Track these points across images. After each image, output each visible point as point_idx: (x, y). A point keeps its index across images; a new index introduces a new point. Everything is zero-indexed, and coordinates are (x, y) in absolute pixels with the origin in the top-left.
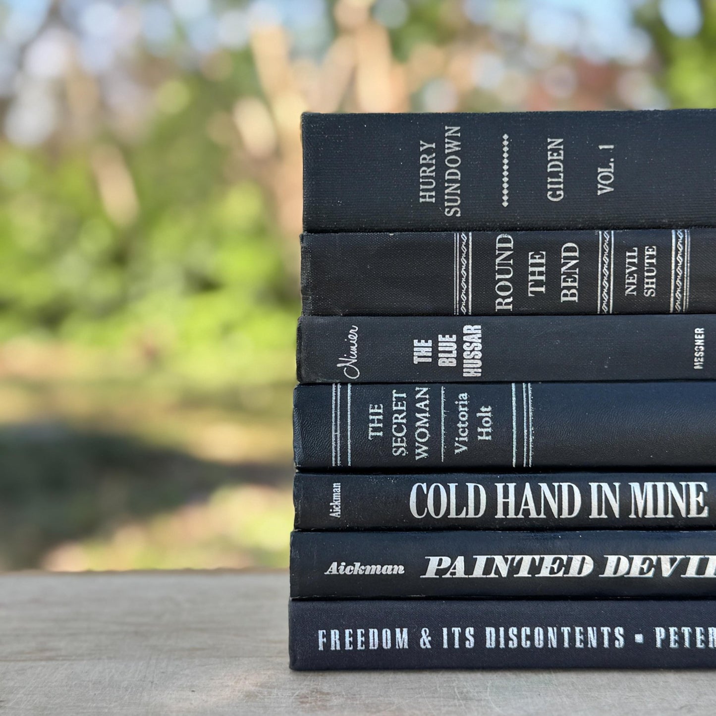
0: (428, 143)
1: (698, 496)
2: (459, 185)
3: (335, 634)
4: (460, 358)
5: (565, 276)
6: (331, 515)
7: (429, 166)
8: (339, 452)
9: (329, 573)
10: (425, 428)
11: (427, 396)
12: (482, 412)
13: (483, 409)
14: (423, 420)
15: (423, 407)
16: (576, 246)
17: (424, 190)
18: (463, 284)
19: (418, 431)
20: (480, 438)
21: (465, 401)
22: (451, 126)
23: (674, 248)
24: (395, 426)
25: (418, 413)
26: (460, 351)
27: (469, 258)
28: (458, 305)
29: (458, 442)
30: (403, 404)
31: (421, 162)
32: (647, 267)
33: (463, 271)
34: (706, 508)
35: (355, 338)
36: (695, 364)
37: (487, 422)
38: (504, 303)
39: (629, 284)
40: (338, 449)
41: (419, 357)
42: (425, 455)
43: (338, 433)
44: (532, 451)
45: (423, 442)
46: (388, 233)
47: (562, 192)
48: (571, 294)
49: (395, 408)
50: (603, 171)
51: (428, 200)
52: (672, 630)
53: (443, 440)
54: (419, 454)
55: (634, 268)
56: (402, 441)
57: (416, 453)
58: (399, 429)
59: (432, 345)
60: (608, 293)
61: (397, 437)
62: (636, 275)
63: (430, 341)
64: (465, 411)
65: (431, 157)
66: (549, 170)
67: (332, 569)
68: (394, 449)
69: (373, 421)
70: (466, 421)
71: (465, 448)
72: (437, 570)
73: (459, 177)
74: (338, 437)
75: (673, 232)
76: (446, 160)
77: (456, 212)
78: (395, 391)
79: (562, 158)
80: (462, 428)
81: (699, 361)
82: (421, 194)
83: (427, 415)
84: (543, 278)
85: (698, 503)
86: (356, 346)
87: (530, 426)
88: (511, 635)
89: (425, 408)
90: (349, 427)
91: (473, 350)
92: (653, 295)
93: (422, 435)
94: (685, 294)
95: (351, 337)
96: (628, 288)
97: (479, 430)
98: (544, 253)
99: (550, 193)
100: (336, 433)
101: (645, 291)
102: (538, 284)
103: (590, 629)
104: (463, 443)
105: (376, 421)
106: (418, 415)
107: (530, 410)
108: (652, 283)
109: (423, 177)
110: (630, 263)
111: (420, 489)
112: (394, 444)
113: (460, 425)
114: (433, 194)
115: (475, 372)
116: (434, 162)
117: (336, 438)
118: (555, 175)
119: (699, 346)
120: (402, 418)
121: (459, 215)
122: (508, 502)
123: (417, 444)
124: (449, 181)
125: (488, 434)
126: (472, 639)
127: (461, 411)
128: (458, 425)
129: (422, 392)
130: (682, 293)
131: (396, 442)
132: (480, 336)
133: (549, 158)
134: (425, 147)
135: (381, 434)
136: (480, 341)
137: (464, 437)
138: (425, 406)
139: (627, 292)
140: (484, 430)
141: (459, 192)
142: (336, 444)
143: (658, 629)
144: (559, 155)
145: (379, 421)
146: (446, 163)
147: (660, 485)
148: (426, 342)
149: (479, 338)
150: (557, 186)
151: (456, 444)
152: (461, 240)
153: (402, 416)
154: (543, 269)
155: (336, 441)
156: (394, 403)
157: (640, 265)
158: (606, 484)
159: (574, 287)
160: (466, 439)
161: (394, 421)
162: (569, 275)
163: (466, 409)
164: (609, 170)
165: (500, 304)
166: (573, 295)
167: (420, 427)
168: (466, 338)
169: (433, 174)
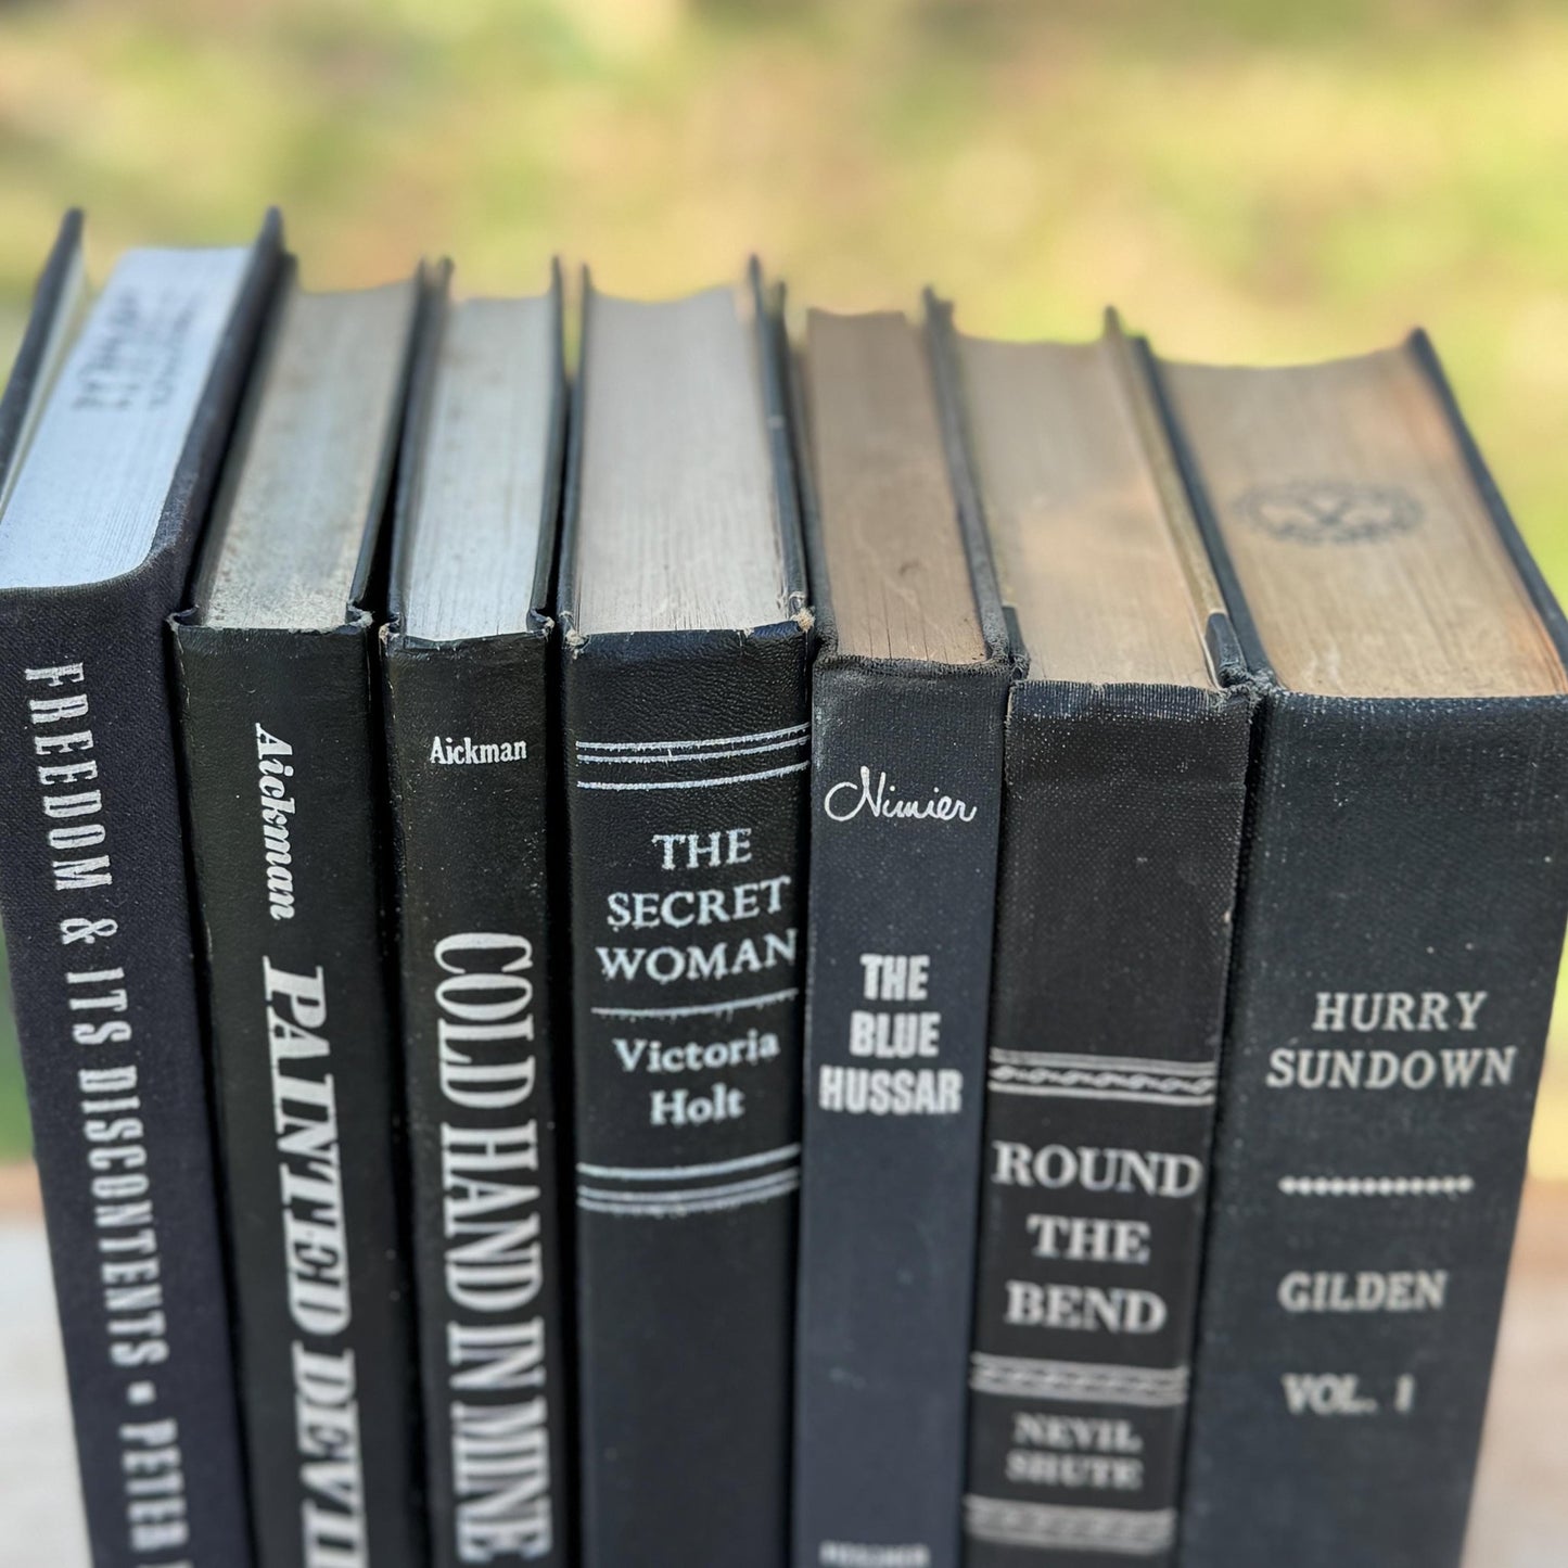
0: (1476, 1014)
1: (513, 1537)
2: (1353, 1083)
4: (871, 1063)
5: (1077, 1298)
6: (437, 739)
7: (1415, 1015)
8: (617, 759)
9: (259, 735)
10: (687, 971)
11: (770, 963)
12: (727, 1095)
13: (734, 1098)
14: (707, 962)
15: (741, 958)
16: (1154, 1325)
17: (1349, 1003)
18: (1073, 1077)
19: (676, 955)
20: (658, 1096)
21: (758, 1051)
22: (1513, 1063)
24: (690, 897)
25: (725, 949)
26: (893, 1065)
27: (1143, 1093)
28: (1018, 1060)
29: (647, 1049)
30: (752, 910)
31: (1428, 997)
33: (1109, 1078)
34: (484, 1554)
35: (941, 815)
37: (700, 1110)
38: (1017, 1164)
40: (625, 759)
41: (881, 970)
42: (611, 970)
43: (671, 758)
44: (622, 1212)
45: (645, 966)
46: (1231, 908)
47: (1302, 1305)
48: (1029, 1307)
49: (739, 890)
50: (1345, 1387)
51: (1322, 1012)
53: (651, 1013)
54: (612, 957)
55: (1085, 1439)
56: (647, 917)
57: (616, 950)
58: (680, 909)
59: (913, 1000)
60: (1026, 1383)
61: (659, 905)
63: (922, 995)
64: (729, 1058)
65: (1439, 1019)
66: (1364, 1279)
67: (271, 741)
68: (625, 898)
69: (704, 842)
70: (704, 1065)
71: (630, 1063)
72: (288, 997)
73: (1374, 1082)
74: (661, 759)
76: (1423, 1054)
77: (1280, 1075)
78: (787, 881)
79: (1392, 1304)
80: (686, 1056)
81: (841, 1551)
82: (1341, 997)
83: (721, 972)
84: (1076, 1252)
85: (496, 1539)
86: (917, 816)
87: (688, 1208)
89: (738, 962)
90: (688, 784)
91: (893, 1094)
92: (1011, 1475)
93: (665, 964)
95: (945, 804)
96: (1035, 1424)
97: (680, 1095)
98: (1143, 1258)
99: (1305, 1280)
100: (669, 750)
104: (644, 1059)
105: (704, 851)
106: (719, 950)
107: (732, 1201)
109: (1386, 1001)
111: (517, 953)
112: (639, 898)
113: (692, 1050)
114: (1338, 1026)
115: (832, 1096)
116: (1425, 1026)
117: (656, 753)
118: (1350, 1290)
120: (711, 913)
121: (1272, 1081)
122: (486, 1155)
123: (640, 953)
124: (1366, 1061)
126: (97, 1038)
127: (730, 1050)
128: (693, 1046)
129: (782, 948)
130: (1017, 1528)
131: (647, 903)
132: (931, 1109)
133: (1395, 1279)
134: (1466, 1004)
135: (668, 864)
136: (917, 1109)
138: (746, 961)
140: (678, 1106)
141: (1335, 1083)
142: (641, 753)
143: (169, 1426)
144: (1401, 1299)
145: (704, 859)
146: (1416, 1054)
147: (536, 1464)
148: (922, 986)
149: (924, 1107)
150: (1320, 1295)
151: (640, 1044)
152: (1192, 1079)
153: (719, 912)
154: (1100, 1254)
155: (648, 753)
156: (755, 887)
157: (1093, 1451)
158: (537, 1358)
159: (1046, 1315)
160: (655, 1065)
161: (704, 896)
162: (1079, 1307)
163: (735, 1060)
164: (1348, 1401)
165: (1014, 1155)
166: (1027, 1311)
167: (687, 958)
168: (926, 1077)
169: (1390, 1025)
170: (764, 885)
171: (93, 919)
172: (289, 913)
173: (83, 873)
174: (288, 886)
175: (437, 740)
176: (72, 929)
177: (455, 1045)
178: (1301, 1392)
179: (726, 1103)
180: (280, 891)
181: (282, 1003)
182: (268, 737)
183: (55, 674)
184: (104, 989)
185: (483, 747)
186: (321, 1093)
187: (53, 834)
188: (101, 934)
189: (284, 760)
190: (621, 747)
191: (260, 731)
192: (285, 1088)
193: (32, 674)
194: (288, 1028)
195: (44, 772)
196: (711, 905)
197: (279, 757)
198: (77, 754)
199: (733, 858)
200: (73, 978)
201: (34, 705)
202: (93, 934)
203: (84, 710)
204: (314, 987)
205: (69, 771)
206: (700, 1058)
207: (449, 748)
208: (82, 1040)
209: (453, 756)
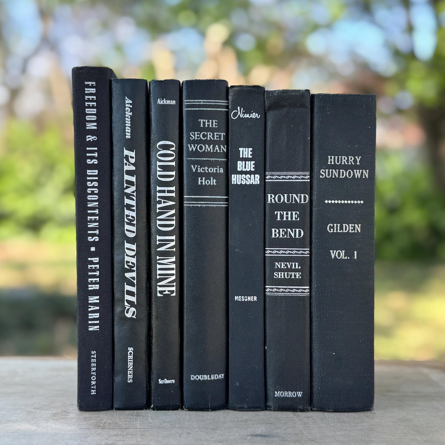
0: (360, 161)
1: (168, 291)
2: (337, 177)
3: (93, 91)
4: (242, 173)
5: (286, 231)
7: (348, 161)
8: (192, 103)
10: (205, 150)
11: (221, 151)
12: (213, 179)
13: (215, 181)
14: (209, 148)
15: (216, 149)
16: (302, 236)
17: (334, 158)
18: (282, 177)
19: (203, 146)
20: (200, 178)
21: (219, 171)
22: (368, 173)
23: (299, 287)
24: (206, 133)
25: (213, 146)
26: (246, 173)
27: (296, 179)
28: (271, 174)
29: (197, 167)
30: (218, 138)
31: (350, 157)
32: (290, 273)
33: (289, 177)
34: (162, 296)
35: (253, 117)
36: (238, 297)
37: (208, 182)
38: (272, 198)
39: (281, 264)
40: (194, 103)
41: (243, 150)
42: (191, 149)
43: (202, 103)
44: (192, 206)
45: (197, 148)
46: (310, 137)
47: (332, 231)
48: (276, 234)
49: (215, 134)
50: (343, 253)
51: (329, 160)
52: (98, 266)
53: (198, 159)
54: (191, 146)
55: (289, 267)
56: (198, 137)
57: (192, 145)
58: (204, 136)
59: (250, 158)
60: (276, 253)
61: (200, 134)
62: (286, 267)
63: (251, 157)
64: (214, 171)
65: (352, 162)
66: (344, 225)
68: (193, 133)
69: (208, 122)
70: (209, 171)
71: (194, 170)
72: (128, 156)
73: (341, 177)
75: (308, 287)
76: (350, 170)
77: (323, 175)
78: (225, 134)
79: (350, 231)
80: (205, 169)
81: (239, 299)
82: (333, 157)
83: (212, 151)
84: (285, 219)
85: (165, 291)
86: (249, 117)
87: (205, 205)
88: (94, 183)
89: (215, 150)
90: (205, 109)
91: (246, 180)
92: (275, 277)
93: (201, 148)
94: (275, 293)
95: (254, 114)
96: (279, 264)
97: (204, 178)
98: (298, 220)
99: (332, 225)
101: (277, 273)
102: (282, 216)
103: (97, 224)
104: (197, 170)
105: (208, 123)
106: (211, 146)
107: (214, 205)
108: (281, 276)
109: (341, 158)
110: (292, 264)
111: (172, 146)
112: (196, 133)
113: (206, 168)
114: (333, 163)
115: (234, 181)
116: (350, 164)
117: (199, 102)
118: (341, 228)
119: (247, 298)
120: (210, 137)
121: (321, 177)
122: (165, 193)
123: (196, 145)
124: (339, 172)
125: (202, 182)
126: (91, 163)
127: (214, 169)
128: (206, 167)
129: (224, 149)
130: (276, 292)
131: (198, 134)
132: (254, 183)
133: (350, 225)
134: (357, 159)
135: (202, 126)
136: (251, 183)
137: (200, 170)
138: (217, 150)
139: (277, 263)
140: (203, 181)
141: (333, 177)
142: (197, 102)
143: (98, 259)
144: (352, 230)
145: (208, 125)
146: (349, 170)
147: (174, 272)
148: (251, 155)
149: (252, 183)
150: (335, 229)
151: (196, 166)
152: (305, 175)
153: (211, 138)
154: (289, 219)
155: (198, 102)
156: (218, 133)
157: (291, 270)
158: (175, 244)
159: (279, 236)
160: (199, 171)
161: (208, 133)
162: (286, 233)
163: (215, 172)
164: (343, 256)
165: (271, 196)
166: (275, 235)
167: (205, 147)
168: (252, 176)
169: (343, 163)
170: (220, 134)
171: (93, 136)
172: (129, 137)
173: (92, 126)
174: (129, 131)
175: (159, 99)
176: (88, 138)
177: (160, 166)
178: (333, 254)
179: (213, 182)
180: (128, 132)
181: (127, 157)
182: (128, 99)
183: (90, 83)
184: (93, 152)
185: (167, 101)
186: (133, 179)
187: (87, 117)
188: (94, 139)
189: (130, 104)
190: (193, 101)
191: (126, 98)
192: (127, 177)
193: (86, 83)
194: (128, 163)
195: (86, 103)
196: (210, 136)
197: (129, 103)
198: (93, 101)
199: (214, 126)
200: (88, 149)
201: (86, 89)
202: (92, 139)
203: (94, 92)
204: (133, 154)
205: (91, 104)
206: (208, 170)
207: (161, 101)
208: (88, 163)
209: (162, 103)
